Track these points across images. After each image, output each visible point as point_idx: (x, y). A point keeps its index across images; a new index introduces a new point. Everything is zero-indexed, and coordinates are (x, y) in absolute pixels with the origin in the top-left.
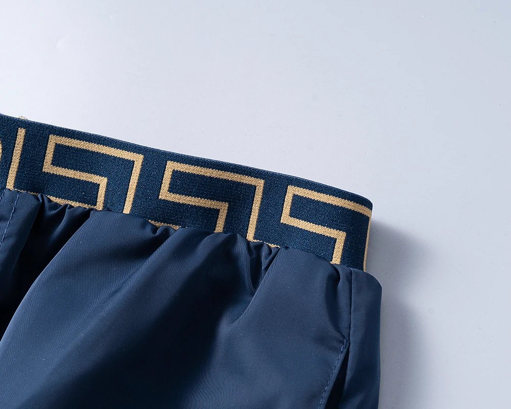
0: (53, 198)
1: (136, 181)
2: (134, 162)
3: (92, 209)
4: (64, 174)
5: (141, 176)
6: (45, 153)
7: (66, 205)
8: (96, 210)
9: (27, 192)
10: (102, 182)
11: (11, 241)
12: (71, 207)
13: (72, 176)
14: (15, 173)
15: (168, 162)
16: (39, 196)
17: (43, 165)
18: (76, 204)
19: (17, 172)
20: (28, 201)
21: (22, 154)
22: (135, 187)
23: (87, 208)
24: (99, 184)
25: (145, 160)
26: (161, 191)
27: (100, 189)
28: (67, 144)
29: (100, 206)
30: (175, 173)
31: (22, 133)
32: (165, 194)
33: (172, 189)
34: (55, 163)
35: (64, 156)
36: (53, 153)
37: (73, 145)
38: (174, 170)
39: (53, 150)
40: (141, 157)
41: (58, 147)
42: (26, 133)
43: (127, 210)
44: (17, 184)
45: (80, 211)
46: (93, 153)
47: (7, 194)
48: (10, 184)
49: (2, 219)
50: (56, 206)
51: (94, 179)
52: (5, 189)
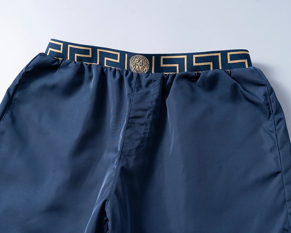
0: (165, 73)
1: (186, 63)
2: (184, 58)
3: (176, 74)
4: (166, 66)
5: (187, 61)
6: (160, 61)
7: (169, 74)
9: (158, 73)
10: (177, 65)
11: (159, 86)
12: (170, 74)
13: (169, 66)
15: (193, 55)
16: (161, 73)
17: (160, 65)
19: (154, 68)
20: (159, 75)
21: (155, 63)
22: (186, 65)
25: (187, 56)
26: (193, 63)
27: (177, 68)
28: (166, 58)
29: (178, 72)
31: (154, 57)
32: (195, 64)
33: (196, 62)
34: (164, 63)
35: (166, 61)
36: (162, 61)
38: (195, 57)
41: (163, 59)
43: (186, 70)
44: (155, 72)
45: (173, 75)
46: (173, 58)
47: (154, 74)
48: (153, 72)
49: (155, 81)
50: (166, 75)
51: (175, 65)
52: (152, 73)
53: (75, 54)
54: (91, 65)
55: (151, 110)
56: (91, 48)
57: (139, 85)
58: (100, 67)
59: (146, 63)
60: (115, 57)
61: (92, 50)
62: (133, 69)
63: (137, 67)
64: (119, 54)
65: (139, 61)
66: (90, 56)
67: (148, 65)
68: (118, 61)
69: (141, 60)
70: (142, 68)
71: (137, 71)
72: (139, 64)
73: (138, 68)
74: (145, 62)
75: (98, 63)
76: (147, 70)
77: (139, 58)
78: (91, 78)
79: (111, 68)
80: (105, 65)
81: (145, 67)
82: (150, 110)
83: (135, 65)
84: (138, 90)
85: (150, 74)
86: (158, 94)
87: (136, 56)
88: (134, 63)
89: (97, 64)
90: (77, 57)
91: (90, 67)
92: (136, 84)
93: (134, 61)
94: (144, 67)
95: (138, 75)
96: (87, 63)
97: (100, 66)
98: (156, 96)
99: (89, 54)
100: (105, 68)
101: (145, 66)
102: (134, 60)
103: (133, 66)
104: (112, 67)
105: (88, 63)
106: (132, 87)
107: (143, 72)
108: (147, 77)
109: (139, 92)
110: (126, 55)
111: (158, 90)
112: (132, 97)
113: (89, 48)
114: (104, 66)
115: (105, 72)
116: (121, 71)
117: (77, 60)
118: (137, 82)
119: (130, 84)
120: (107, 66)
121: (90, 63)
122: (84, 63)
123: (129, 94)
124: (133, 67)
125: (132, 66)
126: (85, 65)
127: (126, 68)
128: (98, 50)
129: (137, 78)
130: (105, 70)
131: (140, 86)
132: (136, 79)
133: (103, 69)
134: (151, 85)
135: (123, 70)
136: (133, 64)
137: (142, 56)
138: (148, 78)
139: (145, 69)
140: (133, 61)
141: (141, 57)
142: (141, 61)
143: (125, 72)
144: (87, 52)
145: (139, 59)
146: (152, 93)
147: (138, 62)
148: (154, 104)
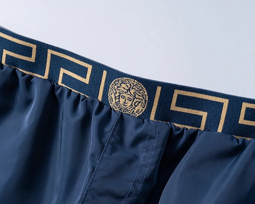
0: (176, 125)
1: (225, 114)
2: (223, 103)
3: (198, 130)
4: (182, 111)
5: (228, 111)
6: (172, 99)
7: (184, 128)
8: (200, 130)
9: (162, 121)
10: (204, 115)
11: (159, 150)
12: (187, 129)
13: (187, 112)
14: (155, 111)
15: (243, 103)
16: (168, 123)
17: (170, 106)
18: (189, 127)
19: (156, 111)
20: (164, 127)
21: (159, 101)
22: (224, 117)
23: (195, 129)
24: (202, 116)
25: (229, 102)
26: (240, 119)
27: (203, 118)
28: (184, 94)
29: (202, 128)
30: (247, 109)
31: (159, 89)
32: (242, 121)
33: (246, 118)
34: (177, 105)
35: (182, 101)
36: (176, 99)
37: (188, 95)
38: (247, 107)
39: (176, 98)
40: (227, 100)
41: (179, 96)
42: (161, 89)
43: (220, 130)
44: (157, 117)
45: (192, 132)
46: (199, 99)
47: (152, 123)
48: (152, 117)
49: (151, 138)
50: (178, 129)
51: (200, 113)
52: (149, 120)
53: (4, 50)
54: (31, 77)
55: (131, 199)
56: (36, 46)
57: (118, 138)
58: (49, 85)
59: (141, 98)
60: (82, 71)
61: (37, 49)
62: (114, 102)
63: (122, 101)
64: (90, 67)
65: (128, 90)
66: (32, 59)
67: (146, 101)
68: (86, 81)
69: (132, 89)
70: (132, 105)
71: (121, 109)
72: (127, 96)
73: (125, 103)
74: (139, 95)
75: (46, 76)
76: (140, 110)
77: (129, 85)
78: (28, 102)
79: (71, 90)
80: (60, 83)
81: (138, 104)
82: (128, 199)
83: (119, 96)
84: (114, 150)
85: (145, 121)
86: (153, 167)
87: (125, 78)
88: (118, 91)
89: (43, 77)
90: (7, 56)
91: (29, 81)
92: (112, 135)
93: (118, 87)
94: (136, 104)
95: (122, 118)
96: (24, 72)
97: (48, 82)
98: (147, 171)
99: (30, 56)
100: (59, 88)
101: (139, 102)
102: (119, 85)
103: (115, 97)
104: (73, 90)
105: (27, 73)
106: (104, 140)
107: (132, 113)
108: (138, 126)
109: (114, 155)
110: (105, 73)
111: (155, 159)
112: (98, 162)
113: (33, 43)
114: (57, 84)
115: (58, 97)
116: (89, 101)
117: (6, 62)
118: (115, 133)
119: (101, 133)
120: (64, 85)
121: (31, 73)
122: (20, 70)
123: (93, 155)
124: (114, 99)
125: (113, 96)
126: (19, 75)
127: (100, 98)
128: (50, 52)
129: (117, 123)
130: (58, 92)
131: (121, 141)
132: (116, 126)
133: (53, 88)
134: (141, 145)
135: (93, 102)
136: (116, 93)
137: (136, 81)
138: (139, 130)
139: (137, 109)
140: (116, 87)
141: (133, 84)
142: (132, 91)
143: (97, 105)
144: (27, 51)
145: (129, 87)
146: (141, 161)
147: (125, 92)
148: (139, 187)
